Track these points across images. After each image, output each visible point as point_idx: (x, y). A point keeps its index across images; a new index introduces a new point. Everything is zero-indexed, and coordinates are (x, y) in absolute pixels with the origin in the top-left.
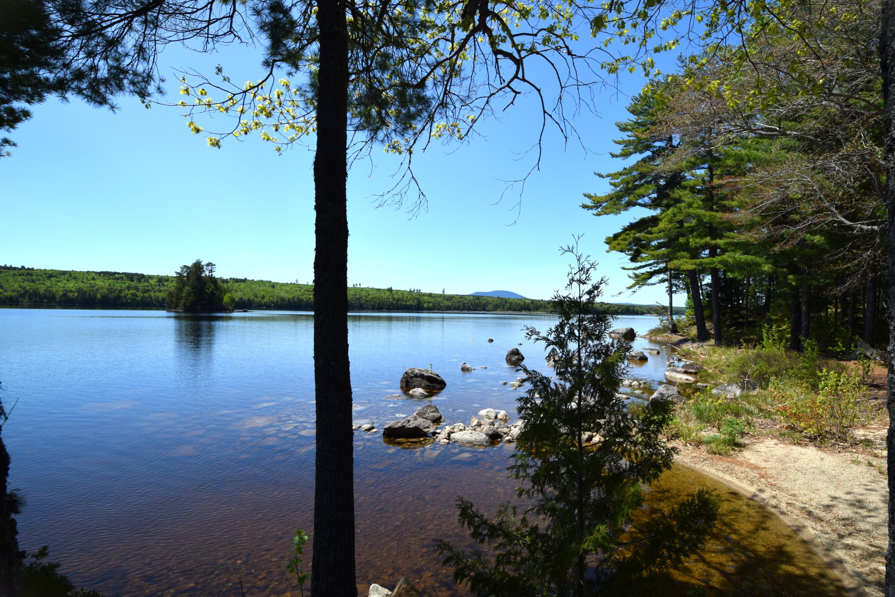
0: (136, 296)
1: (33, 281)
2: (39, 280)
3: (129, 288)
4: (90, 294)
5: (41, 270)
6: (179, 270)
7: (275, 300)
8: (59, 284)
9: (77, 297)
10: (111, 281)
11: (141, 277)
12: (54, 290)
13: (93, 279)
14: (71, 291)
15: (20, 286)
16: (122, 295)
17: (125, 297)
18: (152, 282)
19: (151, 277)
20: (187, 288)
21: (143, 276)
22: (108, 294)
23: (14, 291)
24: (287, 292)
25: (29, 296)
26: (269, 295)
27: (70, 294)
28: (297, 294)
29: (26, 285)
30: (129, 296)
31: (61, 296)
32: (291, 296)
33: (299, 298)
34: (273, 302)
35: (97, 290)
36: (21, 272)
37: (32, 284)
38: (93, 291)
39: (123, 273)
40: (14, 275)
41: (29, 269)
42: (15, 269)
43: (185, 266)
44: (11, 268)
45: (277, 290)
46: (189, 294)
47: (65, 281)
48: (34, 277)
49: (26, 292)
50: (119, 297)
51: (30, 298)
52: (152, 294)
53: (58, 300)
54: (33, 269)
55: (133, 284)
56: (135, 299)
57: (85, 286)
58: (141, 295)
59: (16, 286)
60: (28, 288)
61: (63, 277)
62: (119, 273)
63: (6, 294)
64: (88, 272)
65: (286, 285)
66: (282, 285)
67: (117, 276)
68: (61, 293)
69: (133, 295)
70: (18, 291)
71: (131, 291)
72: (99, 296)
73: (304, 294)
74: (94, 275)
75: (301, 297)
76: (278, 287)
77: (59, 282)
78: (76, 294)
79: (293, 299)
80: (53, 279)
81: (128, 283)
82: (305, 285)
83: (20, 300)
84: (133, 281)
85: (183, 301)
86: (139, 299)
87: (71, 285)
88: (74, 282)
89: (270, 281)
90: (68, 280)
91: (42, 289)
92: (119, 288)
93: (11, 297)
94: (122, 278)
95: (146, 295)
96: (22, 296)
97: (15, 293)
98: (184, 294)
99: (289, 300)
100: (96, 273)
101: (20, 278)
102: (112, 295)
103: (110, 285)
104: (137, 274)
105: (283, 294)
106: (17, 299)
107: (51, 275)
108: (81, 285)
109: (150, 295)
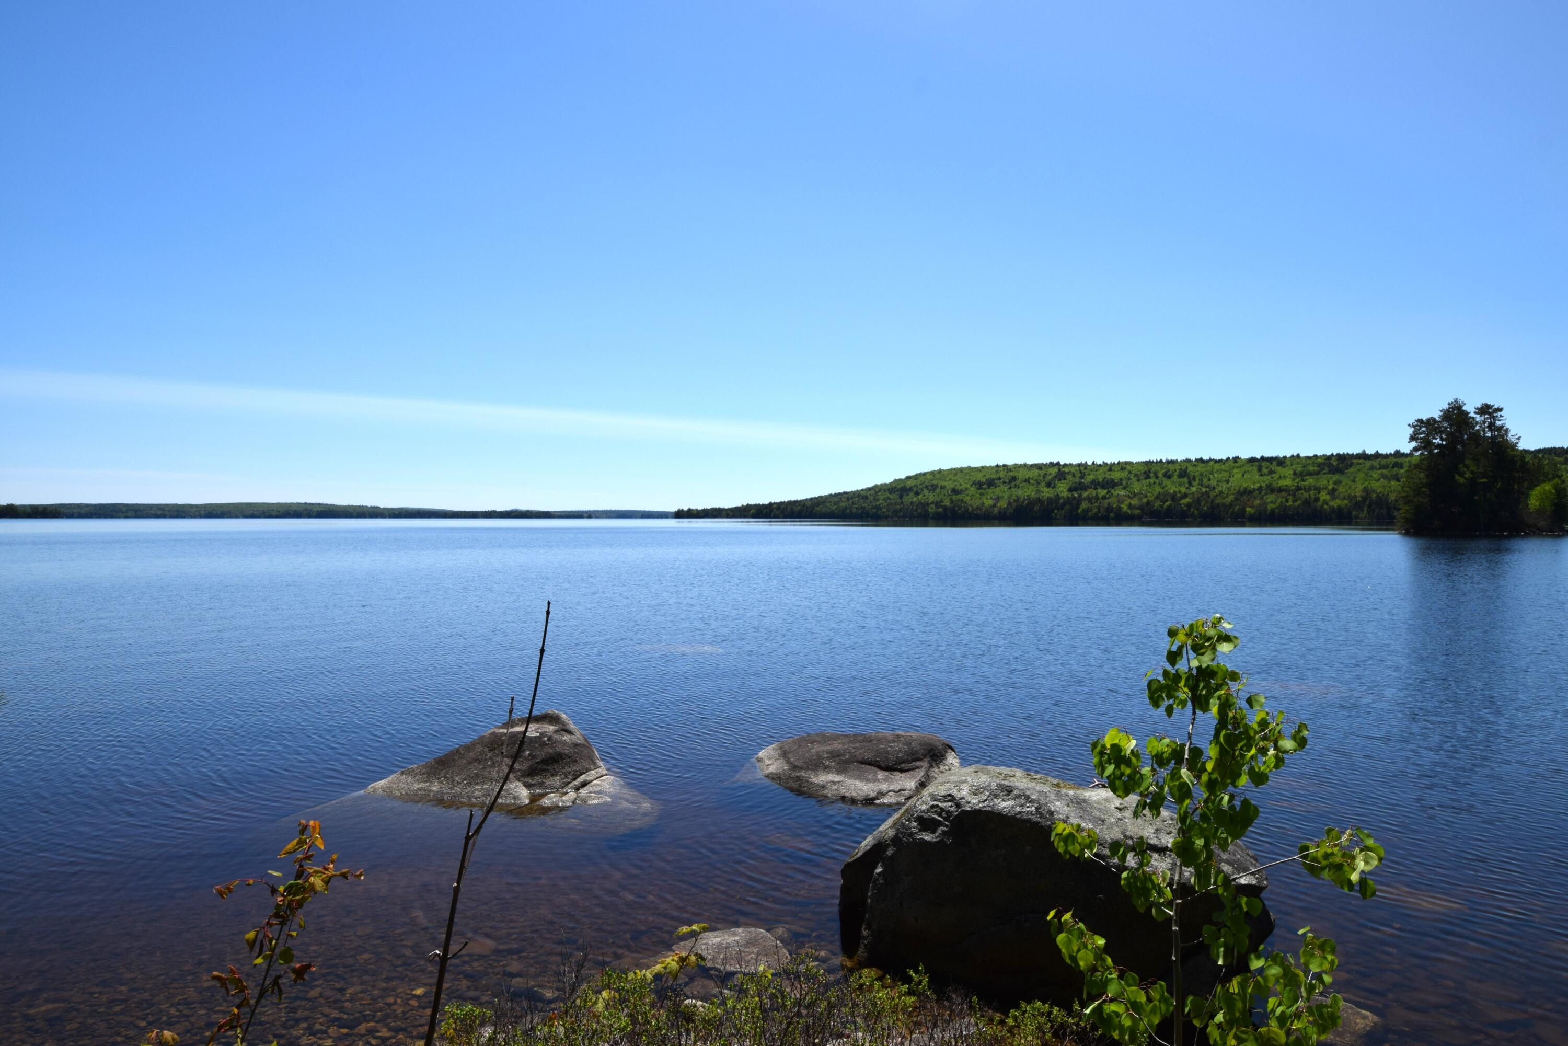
1: (1396, 478)
15: (1365, 489)
23: (1348, 497)
25: (1369, 506)
29: (1378, 485)
40: (1372, 468)
42: (1386, 456)
48: (1400, 471)
49: (1371, 498)
51: (1371, 511)
59: (1360, 487)
60: (1376, 491)
63: (1332, 503)
70: (1356, 498)
83: (1354, 513)
93: (1339, 507)
96: (1358, 505)
97: (1346, 502)
101: (1373, 474)
106: (1350, 513)
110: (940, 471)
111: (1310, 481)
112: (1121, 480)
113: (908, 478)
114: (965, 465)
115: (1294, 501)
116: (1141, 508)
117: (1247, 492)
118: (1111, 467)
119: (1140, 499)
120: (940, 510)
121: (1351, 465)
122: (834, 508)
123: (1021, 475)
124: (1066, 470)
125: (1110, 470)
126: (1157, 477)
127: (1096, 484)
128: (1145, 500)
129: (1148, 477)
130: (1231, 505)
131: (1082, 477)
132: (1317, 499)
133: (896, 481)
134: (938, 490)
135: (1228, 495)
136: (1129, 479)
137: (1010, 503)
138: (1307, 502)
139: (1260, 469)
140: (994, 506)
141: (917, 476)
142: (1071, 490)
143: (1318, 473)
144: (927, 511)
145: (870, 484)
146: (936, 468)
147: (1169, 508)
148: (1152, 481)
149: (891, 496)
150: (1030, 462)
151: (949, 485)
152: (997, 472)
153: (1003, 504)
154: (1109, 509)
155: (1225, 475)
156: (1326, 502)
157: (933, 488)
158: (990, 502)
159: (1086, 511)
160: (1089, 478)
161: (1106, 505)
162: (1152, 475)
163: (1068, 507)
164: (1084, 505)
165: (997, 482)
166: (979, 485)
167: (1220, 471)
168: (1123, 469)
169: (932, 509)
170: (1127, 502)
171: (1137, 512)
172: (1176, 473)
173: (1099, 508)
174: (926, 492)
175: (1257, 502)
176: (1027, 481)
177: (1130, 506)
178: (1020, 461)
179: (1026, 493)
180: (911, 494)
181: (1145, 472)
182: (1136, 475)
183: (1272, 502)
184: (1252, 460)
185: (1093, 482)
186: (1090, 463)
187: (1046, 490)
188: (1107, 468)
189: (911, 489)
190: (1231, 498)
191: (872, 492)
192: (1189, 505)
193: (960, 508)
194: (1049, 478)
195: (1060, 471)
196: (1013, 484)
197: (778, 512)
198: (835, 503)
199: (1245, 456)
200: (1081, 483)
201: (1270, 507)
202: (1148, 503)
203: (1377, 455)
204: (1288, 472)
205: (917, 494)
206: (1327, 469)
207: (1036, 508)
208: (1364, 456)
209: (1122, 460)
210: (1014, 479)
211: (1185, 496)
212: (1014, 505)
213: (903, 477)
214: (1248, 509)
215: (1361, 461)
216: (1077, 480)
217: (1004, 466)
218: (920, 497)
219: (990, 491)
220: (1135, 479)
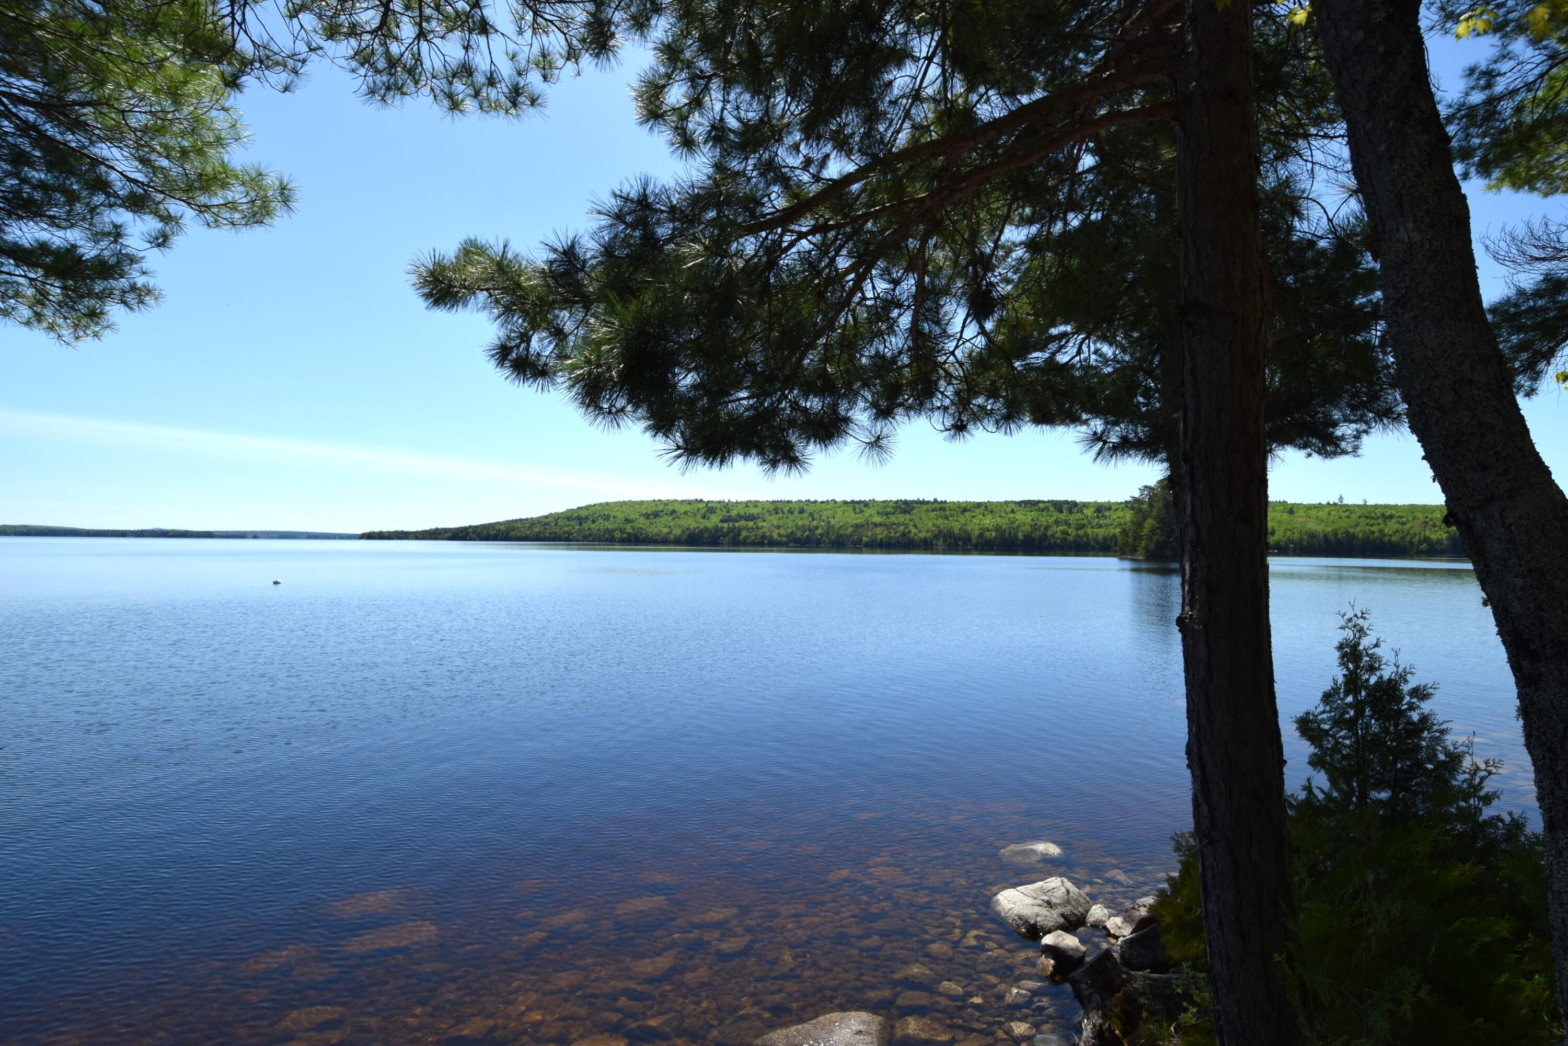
0: (1068, 534)
1: (947, 518)
2: (953, 516)
3: (1057, 523)
4: (1010, 533)
5: (954, 503)
6: (1137, 494)
7: (1296, 536)
8: (974, 520)
9: (996, 538)
10: (1034, 514)
11: (1072, 506)
12: (969, 528)
13: (1013, 511)
14: (988, 530)
15: (934, 525)
16: (1049, 533)
17: (1053, 536)
18: (1088, 512)
19: (1085, 505)
20: (1149, 523)
21: (1075, 504)
22: (1032, 532)
23: (928, 531)
24: (1320, 520)
25: (944, 537)
26: (1283, 527)
27: (987, 534)
28: (1343, 524)
29: (940, 522)
30: (1059, 535)
31: (977, 537)
32: (1329, 529)
33: (1347, 532)
34: (1292, 541)
35: (1018, 527)
36: (934, 506)
37: (946, 521)
38: (1014, 529)
39: (1049, 502)
41: (942, 502)
42: (928, 502)
43: (1146, 487)
44: (923, 502)
45: (1299, 518)
46: (1153, 531)
47: (981, 516)
48: (947, 513)
49: (940, 532)
50: (1045, 537)
51: (945, 541)
52: (1089, 531)
53: (974, 541)
54: (945, 502)
55: (1062, 516)
56: (1065, 539)
57: (1003, 522)
58: (1074, 533)
59: (930, 524)
60: (942, 527)
61: (978, 511)
62: (1043, 502)
63: (920, 535)
64: (1006, 503)
65: (1319, 506)
66: (1309, 507)
67: (1041, 505)
68: (977, 532)
69: (1065, 533)
70: (933, 531)
71: (1061, 528)
72: (1020, 535)
73: (1358, 525)
74: (1013, 506)
75: (1351, 530)
76: (1301, 513)
77: (973, 517)
78: (994, 534)
79: (1335, 533)
80: (967, 514)
81: (1056, 515)
82: (1359, 506)
83: (934, 542)
84: (1061, 511)
85: (1143, 543)
86: (1071, 538)
87: (988, 521)
88: (990, 516)
89: (1285, 502)
90: (984, 515)
91: (956, 527)
92: (1045, 524)
93: (925, 539)
94: (1048, 508)
95: (1081, 532)
96: (936, 537)
97: (929, 534)
98: (1145, 531)
99: (1325, 536)
100: (1015, 503)
101: (933, 514)
102: (1037, 534)
103: (1033, 520)
104: (1067, 502)
105: (1312, 526)
106: (932, 542)
107: (965, 508)
108: (999, 520)
109: (1085, 532)
110: (607, 504)
111: (893, 519)
112: (758, 514)
113: (579, 508)
114: (627, 499)
115: (896, 533)
116: (787, 536)
117: (857, 526)
118: (747, 504)
119: (786, 530)
120: (625, 535)
121: (914, 508)
122: (529, 532)
123: (681, 509)
124: (711, 506)
125: (747, 506)
126: (783, 513)
127: (740, 517)
129: (777, 513)
130: (851, 535)
132: (910, 532)
133: (568, 511)
134: (611, 519)
135: (847, 529)
136: (764, 514)
137: (683, 531)
138: (904, 534)
139: (854, 509)
140: (670, 532)
141: (588, 507)
142: (725, 521)
143: (896, 513)
144: (613, 537)
145: (546, 513)
146: (603, 501)
147: (808, 537)
148: (781, 515)
149: (574, 524)
150: (680, 499)
151: (621, 516)
152: (656, 505)
153: (677, 532)
154: (763, 537)
155: (830, 513)
156: (916, 534)
157: (607, 518)
159: (746, 538)
160: (734, 513)
161: (761, 534)
162: (779, 511)
163: (731, 534)
164: (744, 534)
165: (659, 513)
166: (647, 516)
167: (826, 510)
168: (756, 506)
169: (617, 535)
170: (777, 532)
171: (785, 539)
172: (797, 510)
174: (602, 521)
175: (870, 533)
176: (686, 513)
177: (779, 535)
178: (672, 498)
179: (692, 524)
180: (589, 522)
181: (774, 509)
182: (768, 511)
183: (880, 534)
184: (845, 503)
185: (739, 515)
186: (727, 501)
187: (701, 520)
188: (744, 505)
189: (587, 518)
190: (850, 530)
191: (551, 519)
192: (821, 535)
193: (641, 534)
194: (702, 512)
195: (710, 508)
196: (674, 515)
197: (474, 536)
199: (839, 499)
200: (730, 516)
201: (880, 537)
202: (792, 533)
204: (873, 512)
205: (594, 522)
206: (899, 511)
207: (706, 535)
208: (917, 502)
209: (753, 499)
210: (674, 512)
211: (817, 528)
212: (687, 533)
213: (575, 507)
214: (864, 539)
215: (918, 505)
216: (724, 513)
217: (660, 501)
218: (597, 524)
219: (659, 521)
220: (767, 514)
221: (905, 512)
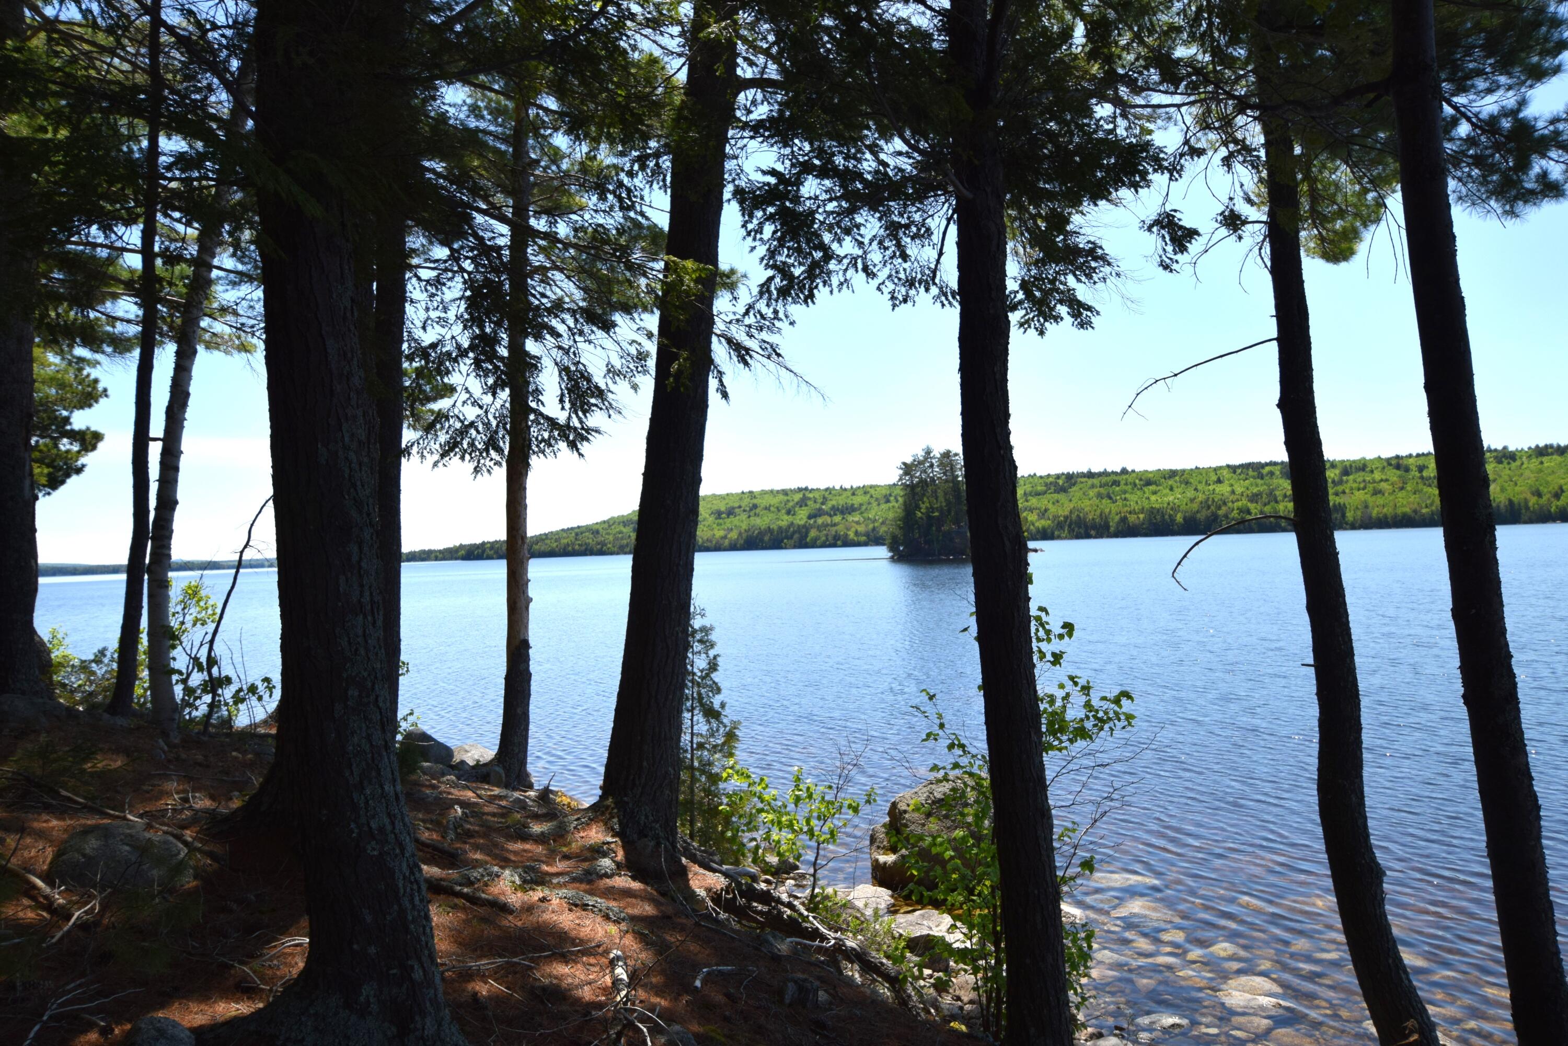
13: (1218, 480)
16: (1221, 510)
17: (1226, 516)
23: (1054, 518)
25: (1070, 526)
29: (1089, 504)
30: (1235, 514)
31: (1118, 523)
40: (1092, 486)
50: (1213, 515)
51: (1071, 530)
58: (1258, 510)
63: (1037, 524)
72: (1179, 518)
78: (1141, 516)
80: (1148, 488)
90: (1171, 489)
94: (1271, 474)
96: (1060, 526)
112: (861, 505)
116: (867, 534)
118: (854, 492)
123: (765, 502)
124: (811, 495)
125: (853, 494)
127: (835, 510)
128: (871, 526)
129: (888, 501)
131: (823, 503)
136: (869, 503)
137: (740, 534)
140: (725, 537)
142: (810, 517)
143: (1045, 493)
148: (889, 505)
149: (625, 530)
152: (741, 499)
153: (734, 535)
158: (722, 533)
160: (830, 504)
161: (836, 530)
162: (892, 498)
164: (813, 533)
165: (737, 510)
166: (718, 515)
168: (866, 493)
170: (856, 528)
173: (827, 535)
176: (767, 508)
177: (856, 533)
179: (762, 521)
181: (885, 496)
182: (877, 499)
185: (833, 508)
186: (838, 487)
187: (786, 517)
191: (606, 526)
194: (792, 505)
195: (804, 497)
196: (752, 513)
198: (556, 541)
200: (820, 509)
202: (874, 529)
203: (1105, 474)
208: (1090, 475)
210: (755, 506)
212: (744, 536)
215: (1083, 480)
216: (818, 506)
217: (751, 492)
219: (729, 520)
220: (875, 504)
221: (1063, 490)
